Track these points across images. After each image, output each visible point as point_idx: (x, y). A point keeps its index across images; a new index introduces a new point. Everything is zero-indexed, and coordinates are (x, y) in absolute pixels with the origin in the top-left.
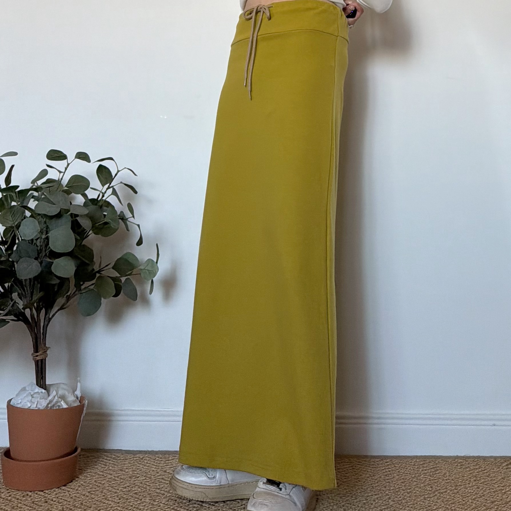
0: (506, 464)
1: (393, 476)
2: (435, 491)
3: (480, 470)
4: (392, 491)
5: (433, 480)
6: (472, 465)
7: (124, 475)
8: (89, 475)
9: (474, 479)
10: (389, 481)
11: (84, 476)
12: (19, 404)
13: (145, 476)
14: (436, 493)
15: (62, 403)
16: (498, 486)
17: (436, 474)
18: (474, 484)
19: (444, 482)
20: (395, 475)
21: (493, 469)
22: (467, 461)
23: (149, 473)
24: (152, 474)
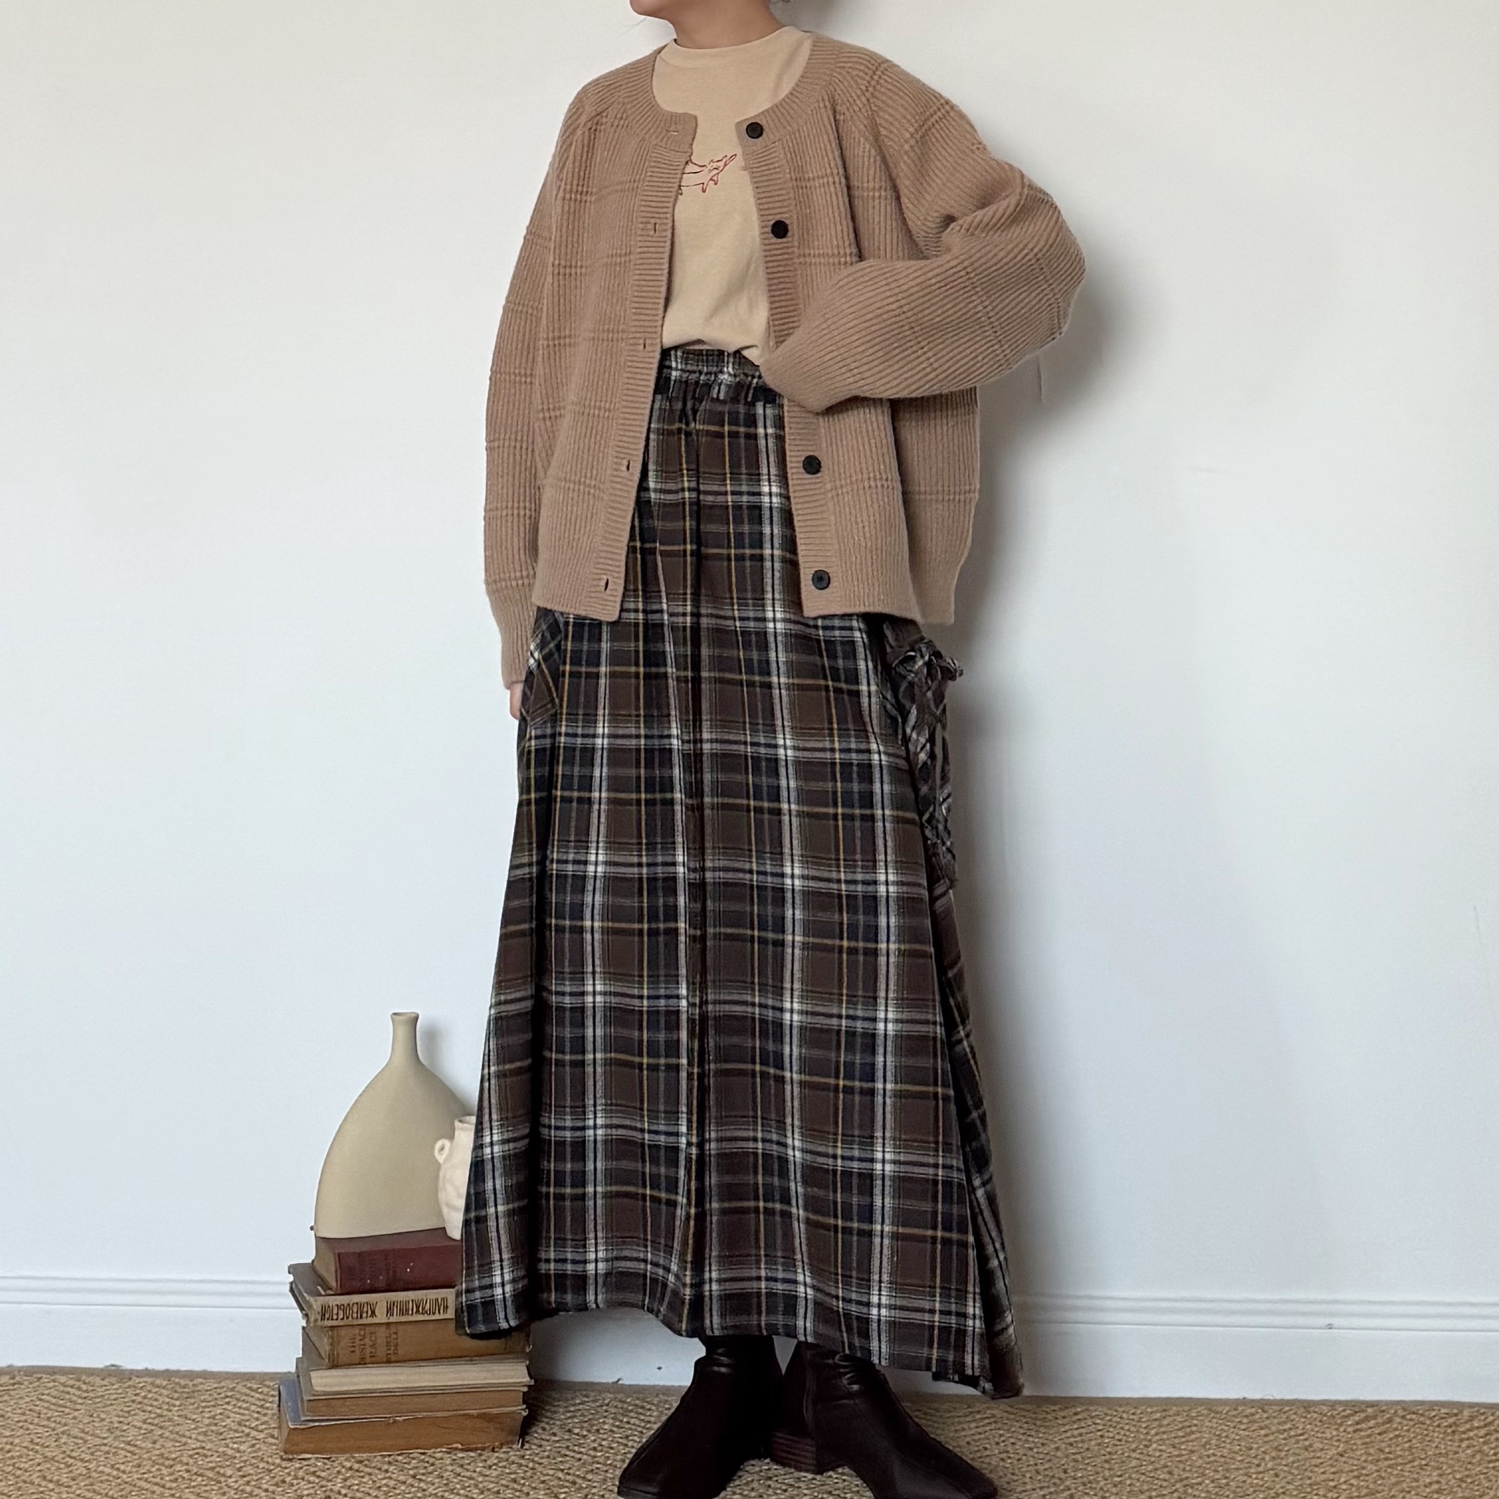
0: (1357, 1418)
1: (1086, 1446)
3: (1293, 1433)
4: (1080, 1480)
5: (1178, 1456)
6: (1276, 1421)
9: (1273, 1454)
10: (1076, 1456)
14: (1178, 1485)
16: (1323, 1473)
17: (1188, 1441)
18: (1270, 1465)
19: (1200, 1461)
20: (1093, 1443)
21: (1323, 1433)
22: (1264, 1411)
24: (544, 1437)
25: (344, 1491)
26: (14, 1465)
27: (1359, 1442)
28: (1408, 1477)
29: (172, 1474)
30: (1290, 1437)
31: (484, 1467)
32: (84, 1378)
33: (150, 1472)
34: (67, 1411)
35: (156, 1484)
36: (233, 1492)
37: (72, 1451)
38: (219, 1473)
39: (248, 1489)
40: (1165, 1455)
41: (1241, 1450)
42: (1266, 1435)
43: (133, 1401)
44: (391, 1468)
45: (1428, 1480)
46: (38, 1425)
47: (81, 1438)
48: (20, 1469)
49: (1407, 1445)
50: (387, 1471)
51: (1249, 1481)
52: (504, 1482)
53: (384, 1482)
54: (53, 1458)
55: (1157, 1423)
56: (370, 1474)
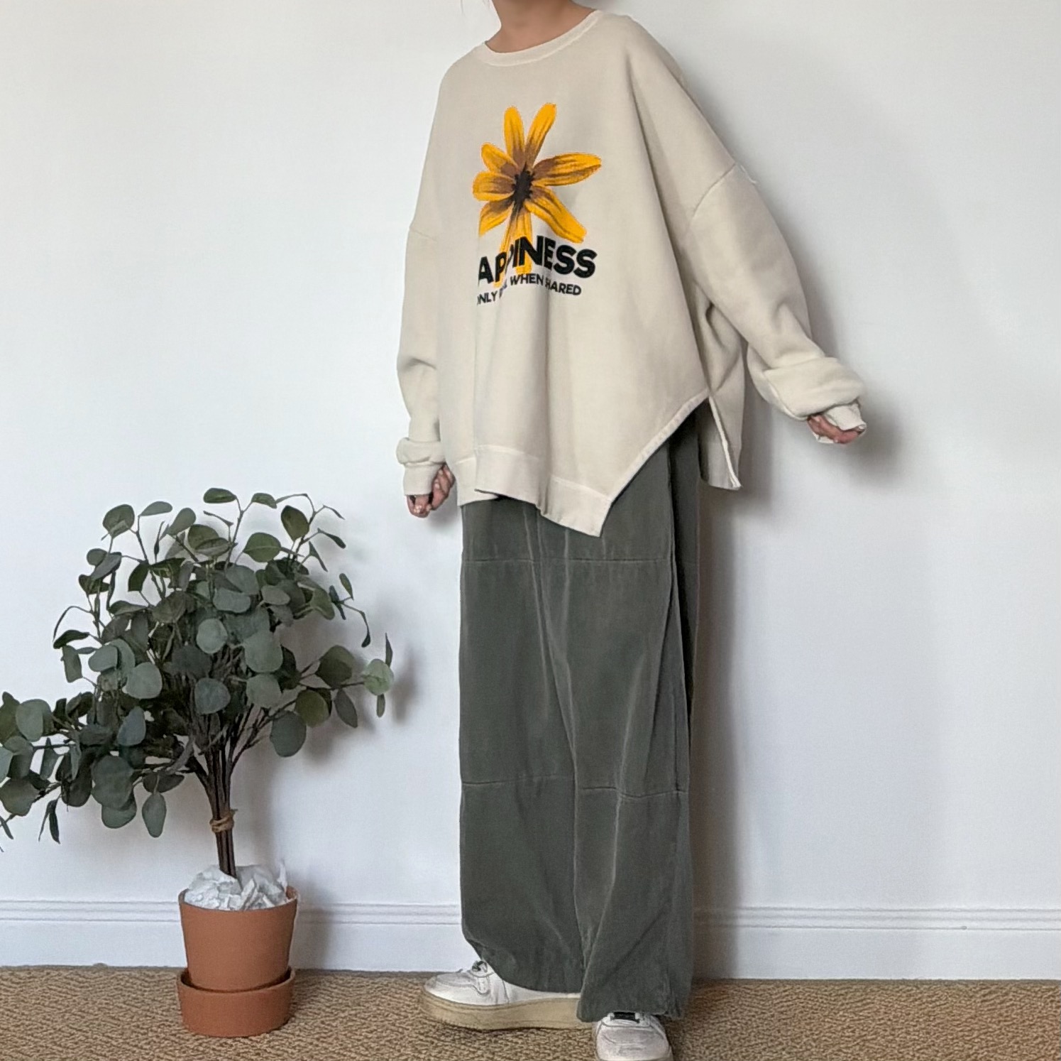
0: (983, 992)
1: (792, 1013)
2: (858, 1038)
3: (938, 1003)
5: (857, 1020)
6: (926, 995)
7: (365, 1012)
8: (310, 1012)
9: (925, 1018)
10: (785, 1021)
11: (303, 1014)
12: (197, 901)
13: (397, 1014)
15: (265, 899)
16: (961, 1030)
17: (864, 1009)
18: (923, 1025)
19: (874, 1024)
20: (797, 1012)
21: (960, 1002)
22: (918, 988)
23: (403, 1009)
24: (408, 1011)
25: (269, 1050)
26: (32, 1035)
27: (986, 1009)
28: (1021, 1033)
29: (147, 1039)
30: (937, 1006)
31: (367, 1032)
32: (80, 972)
33: (130, 1038)
34: (69, 996)
35: (136, 1046)
36: (190, 1051)
37: (73, 1024)
38: (179, 1037)
39: (201, 1049)
40: (848, 1020)
41: (901, 1016)
42: (921, 1005)
43: (116, 989)
44: (302, 1034)
45: (1035, 1035)
46: (49, 1007)
47: (79, 1015)
48: (36, 1037)
49: (1019, 1011)
50: (299, 1036)
51: (908, 1037)
52: (382, 1043)
53: (297, 1043)
54: (60, 1030)
55: (841, 997)
56: (286, 1038)
